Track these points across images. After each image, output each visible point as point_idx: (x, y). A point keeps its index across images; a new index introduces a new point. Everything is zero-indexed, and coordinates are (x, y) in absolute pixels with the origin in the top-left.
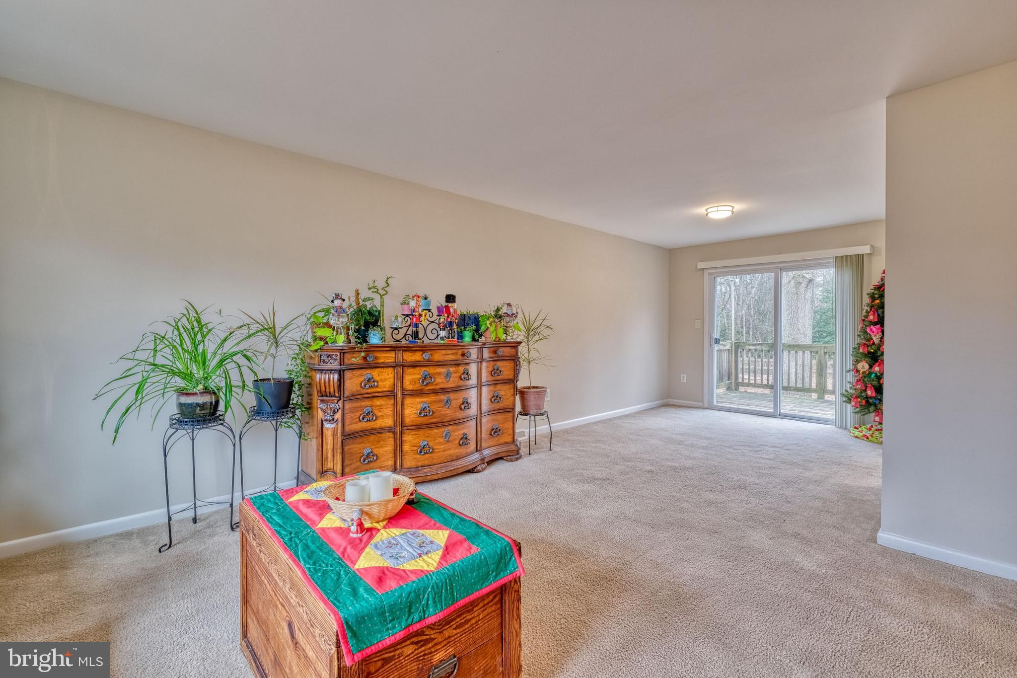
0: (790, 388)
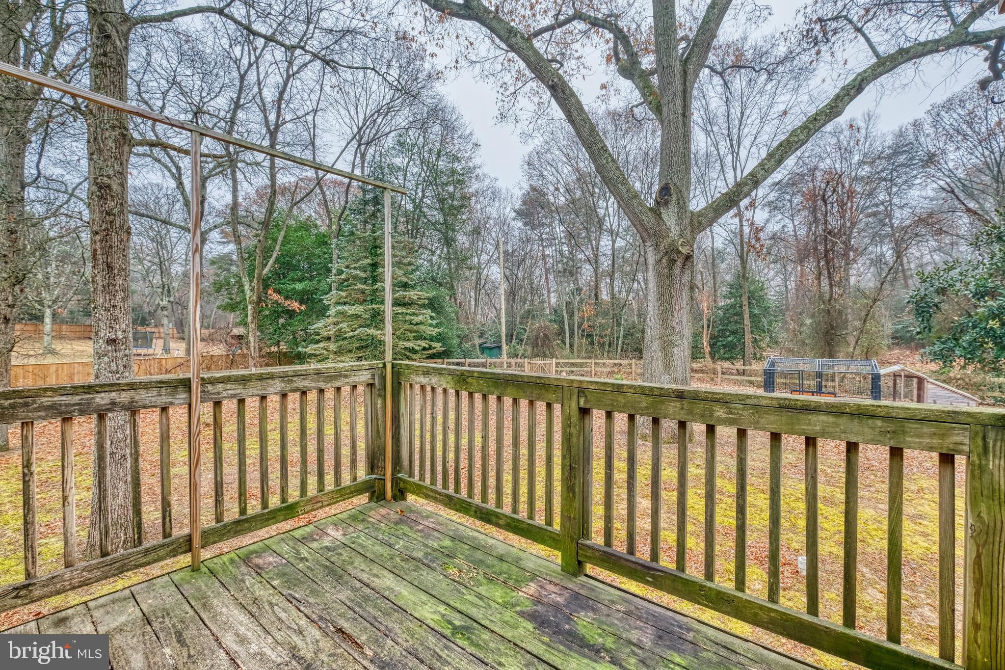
0: (497, 516)
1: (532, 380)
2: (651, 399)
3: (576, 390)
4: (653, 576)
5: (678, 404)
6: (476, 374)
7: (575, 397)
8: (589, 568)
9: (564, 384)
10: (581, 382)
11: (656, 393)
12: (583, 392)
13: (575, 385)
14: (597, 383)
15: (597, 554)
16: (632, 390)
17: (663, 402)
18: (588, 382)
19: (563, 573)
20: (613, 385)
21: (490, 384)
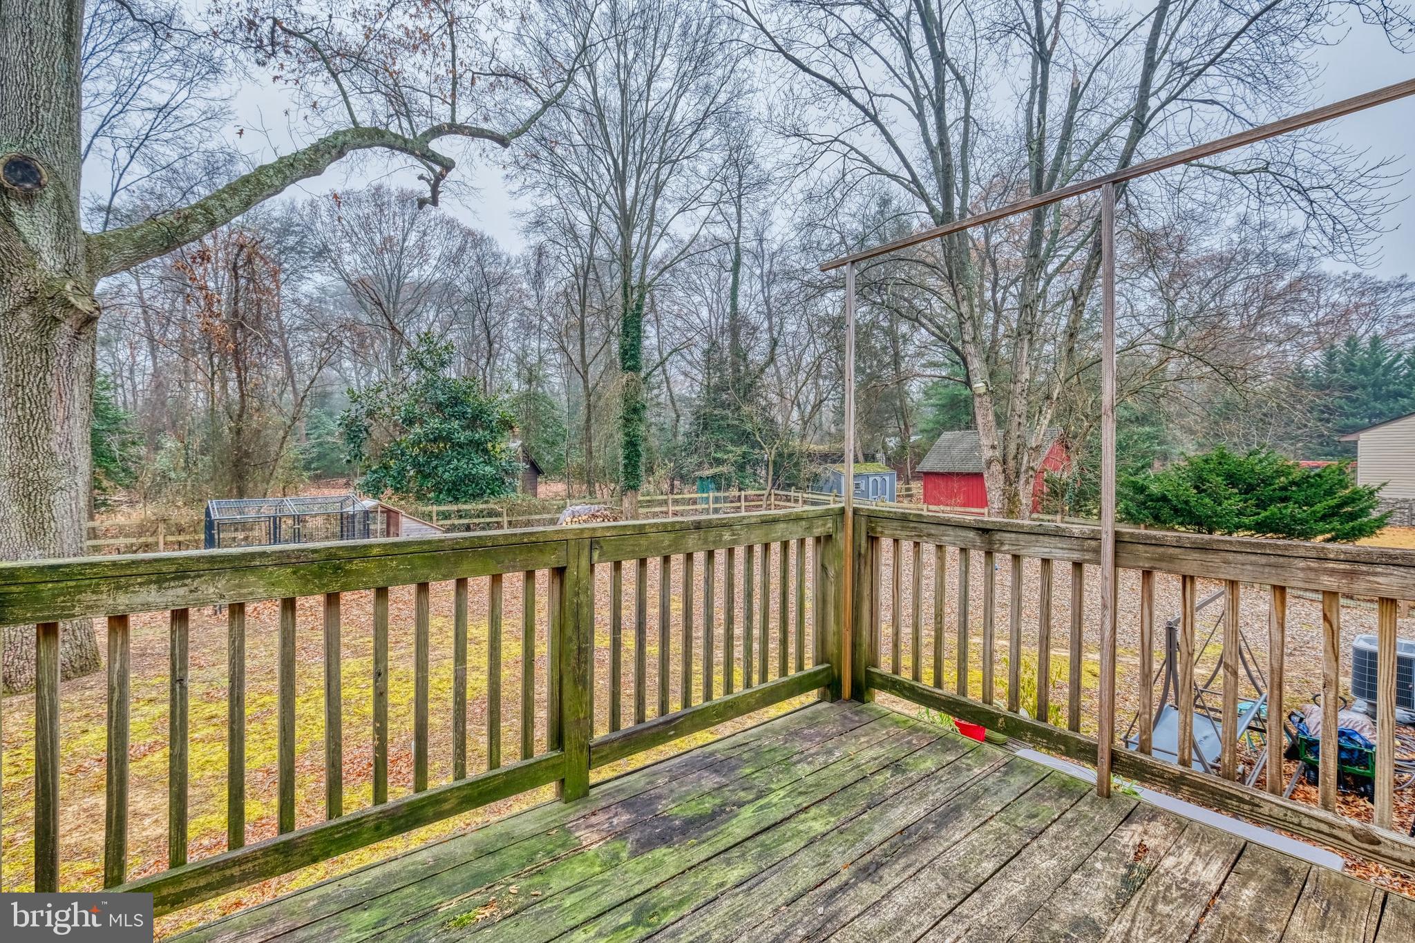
1: (514, 540)
2: (673, 535)
3: (587, 542)
4: (675, 728)
5: (696, 536)
6: (375, 551)
7: (586, 552)
8: (594, 777)
9: (570, 536)
10: (594, 529)
11: (677, 527)
12: (598, 543)
13: (585, 535)
14: (615, 527)
15: (615, 745)
16: (654, 530)
17: (683, 537)
18: (603, 528)
19: (569, 804)
20: (634, 526)
21: (418, 562)
